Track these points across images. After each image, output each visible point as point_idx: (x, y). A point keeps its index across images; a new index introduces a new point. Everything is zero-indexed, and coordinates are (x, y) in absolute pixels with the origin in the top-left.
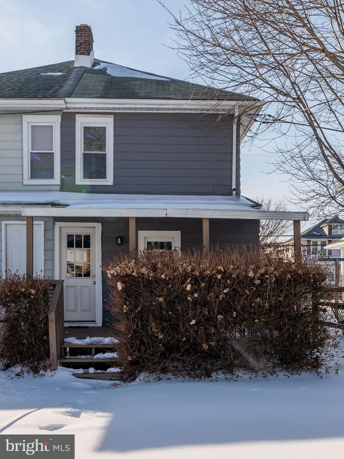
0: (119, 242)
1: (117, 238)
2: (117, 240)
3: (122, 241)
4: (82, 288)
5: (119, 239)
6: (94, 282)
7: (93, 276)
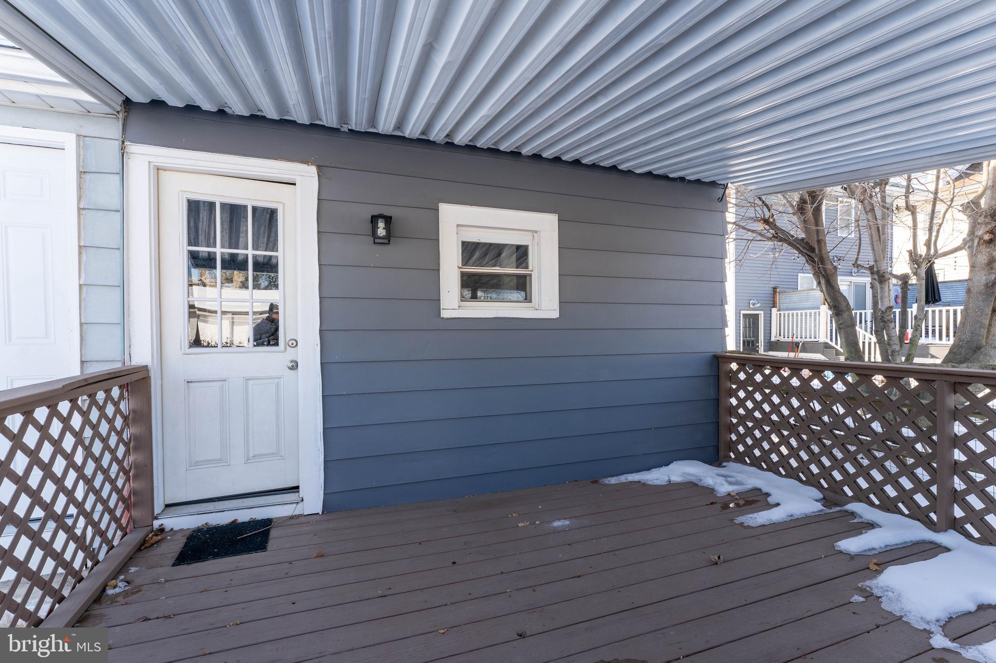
0: (381, 232)
1: (374, 219)
2: (374, 228)
3: (388, 228)
4: (250, 382)
5: (381, 224)
6: (292, 361)
7: (287, 344)
